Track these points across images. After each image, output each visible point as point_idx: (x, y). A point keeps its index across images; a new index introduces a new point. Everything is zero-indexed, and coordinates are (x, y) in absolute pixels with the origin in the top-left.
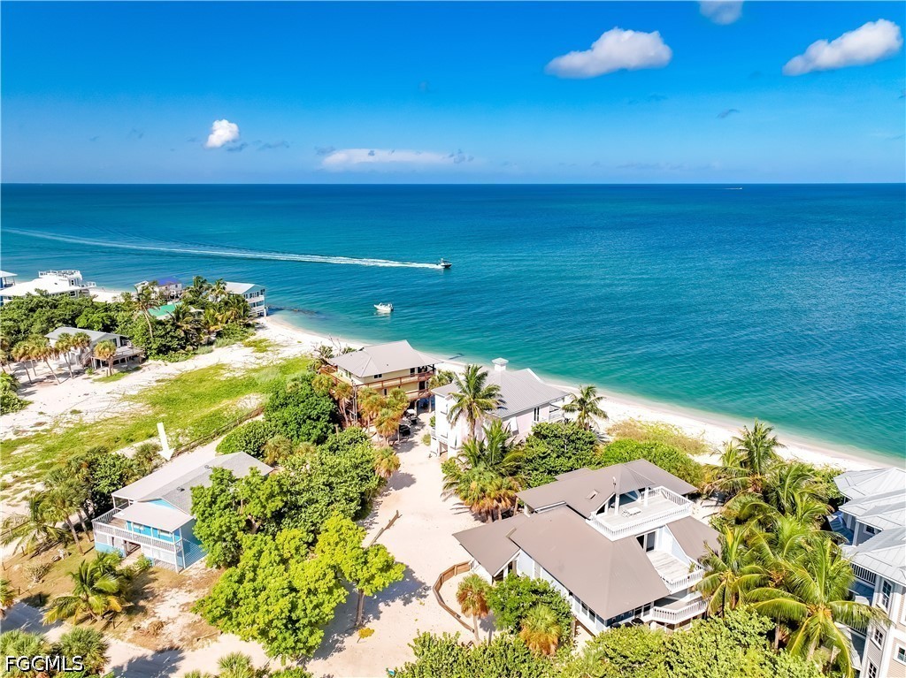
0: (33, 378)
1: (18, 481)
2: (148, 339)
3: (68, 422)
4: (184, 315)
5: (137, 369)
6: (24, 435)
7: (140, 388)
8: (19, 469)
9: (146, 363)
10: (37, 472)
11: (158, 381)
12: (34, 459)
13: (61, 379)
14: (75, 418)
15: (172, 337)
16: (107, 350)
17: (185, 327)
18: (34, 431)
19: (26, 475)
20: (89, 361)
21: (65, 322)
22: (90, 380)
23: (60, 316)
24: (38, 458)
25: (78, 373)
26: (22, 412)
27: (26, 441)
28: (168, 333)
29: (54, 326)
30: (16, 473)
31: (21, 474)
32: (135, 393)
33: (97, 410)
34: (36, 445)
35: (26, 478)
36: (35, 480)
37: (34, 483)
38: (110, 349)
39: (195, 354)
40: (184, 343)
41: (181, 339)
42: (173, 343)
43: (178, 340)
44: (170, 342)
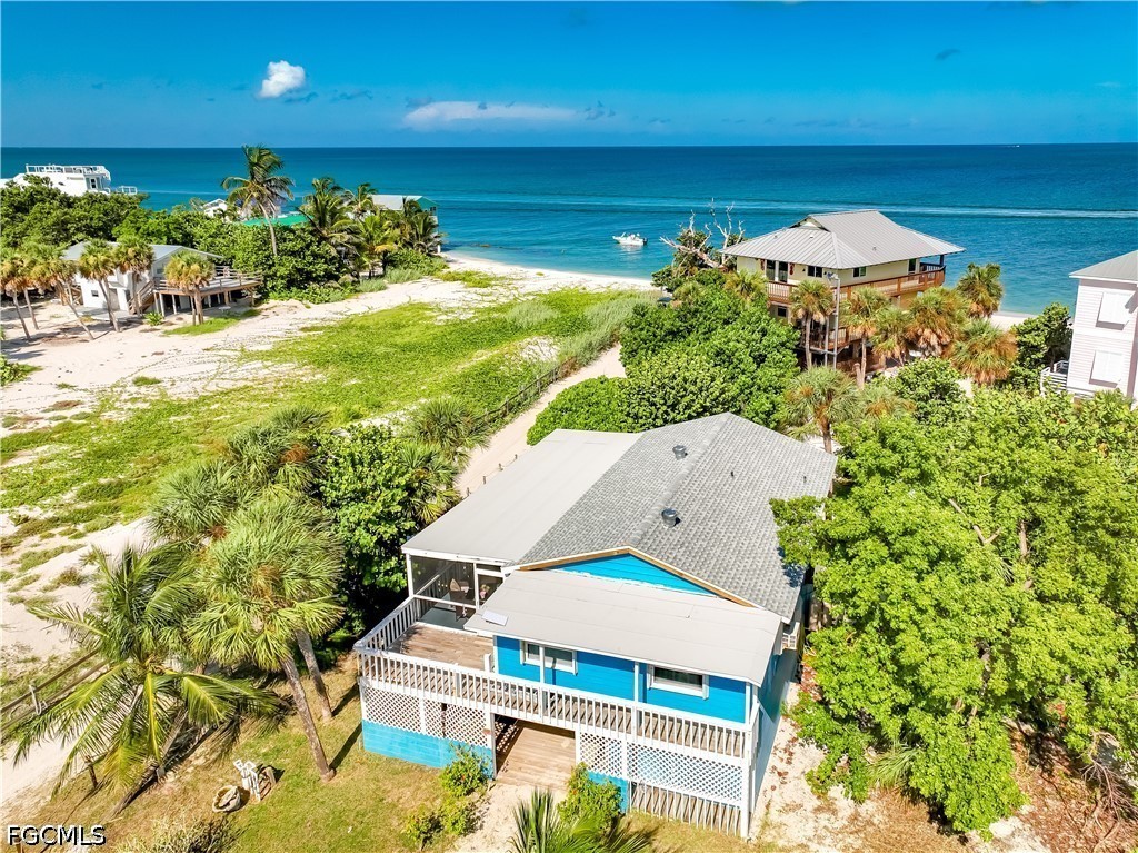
0: (33, 332)
1: (30, 532)
2: (268, 257)
3: (134, 400)
4: (332, 217)
5: (252, 314)
6: (30, 427)
7: (272, 340)
8: (34, 501)
9: (264, 306)
10: (83, 506)
11: (304, 329)
12: (68, 475)
13: (95, 334)
14: (151, 392)
15: (315, 256)
16: (195, 267)
17: (337, 238)
18: (56, 419)
19: (50, 514)
20: (150, 301)
21: (92, 232)
22: (159, 333)
23: (80, 219)
24: (77, 473)
25: (127, 323)
26: (17, 386)
27: (36, 439)
28: (308, 246)
29: (67, 239)
30: (23, 511)
31: (36, 513)
32: (268, 347)
33: (196, 377)
34: (65, 447)
35: (54, 522)
36: (81, 527)
37: (81, 536)
38: (202, 267)
39: (356, 291)
40: (337, 269)
41: (331, 260)
42: (317, 267)
43: (325, 262)
44: (311, 264)
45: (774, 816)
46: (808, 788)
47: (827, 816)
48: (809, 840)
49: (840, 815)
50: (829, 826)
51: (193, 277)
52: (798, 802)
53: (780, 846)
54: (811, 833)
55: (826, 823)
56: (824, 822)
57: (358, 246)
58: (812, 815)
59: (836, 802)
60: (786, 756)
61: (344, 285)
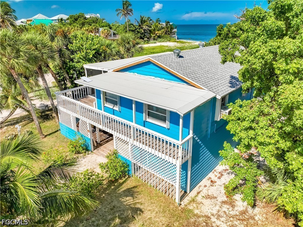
4: (144, 22)
15: (138, 32)
16: (106, 31)
17: (144, 28)
28: (136, 29)
38: (108, 31)
39: (148, 43)
40: (143, 36)
41: (142, 33)
42: (138, 35)
43: (140, 34)
44: (136, 34)
45: (199, 198)
46: (223, 191)
47: (228, 207)
48: (213, 215)
49: (236, 208)
50: (227, 212)
51: (105, 33)
52: (215, 195)
53: (195, 213)
54: (215, 212)
55: (226, 210)
56: (225, 209)
57: (150, 31)
58: (220, 204)
59: (236, 202)
60: (219, 175)
61: (145, 41)
